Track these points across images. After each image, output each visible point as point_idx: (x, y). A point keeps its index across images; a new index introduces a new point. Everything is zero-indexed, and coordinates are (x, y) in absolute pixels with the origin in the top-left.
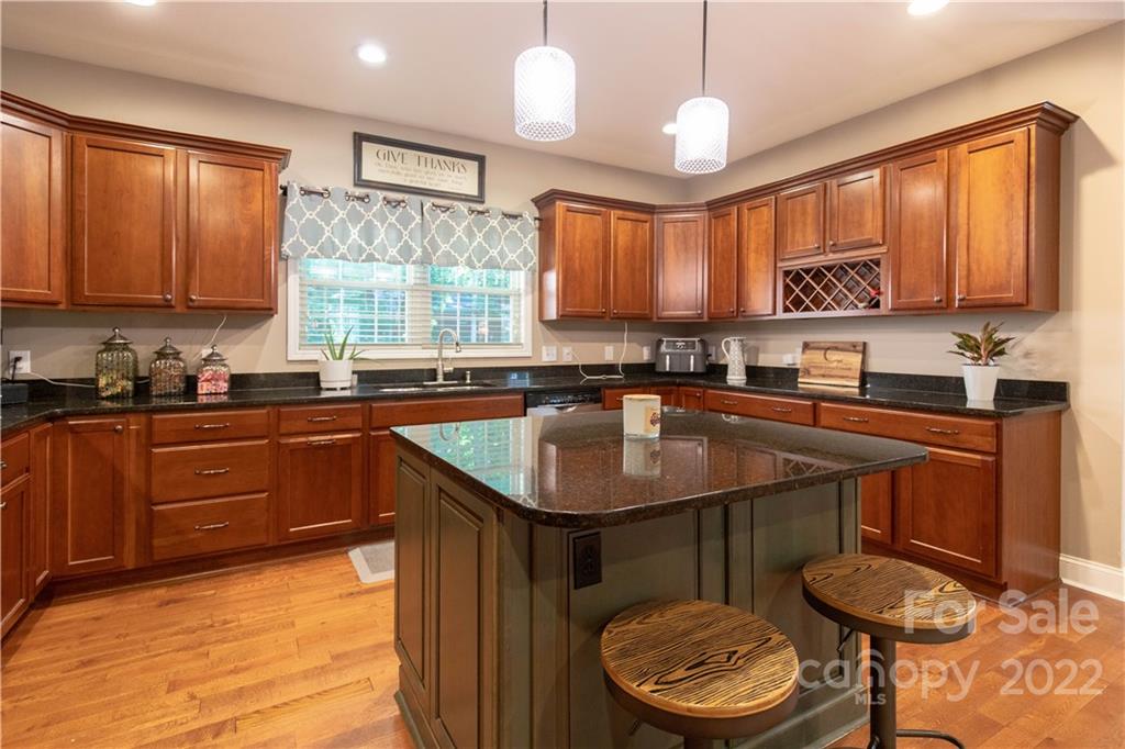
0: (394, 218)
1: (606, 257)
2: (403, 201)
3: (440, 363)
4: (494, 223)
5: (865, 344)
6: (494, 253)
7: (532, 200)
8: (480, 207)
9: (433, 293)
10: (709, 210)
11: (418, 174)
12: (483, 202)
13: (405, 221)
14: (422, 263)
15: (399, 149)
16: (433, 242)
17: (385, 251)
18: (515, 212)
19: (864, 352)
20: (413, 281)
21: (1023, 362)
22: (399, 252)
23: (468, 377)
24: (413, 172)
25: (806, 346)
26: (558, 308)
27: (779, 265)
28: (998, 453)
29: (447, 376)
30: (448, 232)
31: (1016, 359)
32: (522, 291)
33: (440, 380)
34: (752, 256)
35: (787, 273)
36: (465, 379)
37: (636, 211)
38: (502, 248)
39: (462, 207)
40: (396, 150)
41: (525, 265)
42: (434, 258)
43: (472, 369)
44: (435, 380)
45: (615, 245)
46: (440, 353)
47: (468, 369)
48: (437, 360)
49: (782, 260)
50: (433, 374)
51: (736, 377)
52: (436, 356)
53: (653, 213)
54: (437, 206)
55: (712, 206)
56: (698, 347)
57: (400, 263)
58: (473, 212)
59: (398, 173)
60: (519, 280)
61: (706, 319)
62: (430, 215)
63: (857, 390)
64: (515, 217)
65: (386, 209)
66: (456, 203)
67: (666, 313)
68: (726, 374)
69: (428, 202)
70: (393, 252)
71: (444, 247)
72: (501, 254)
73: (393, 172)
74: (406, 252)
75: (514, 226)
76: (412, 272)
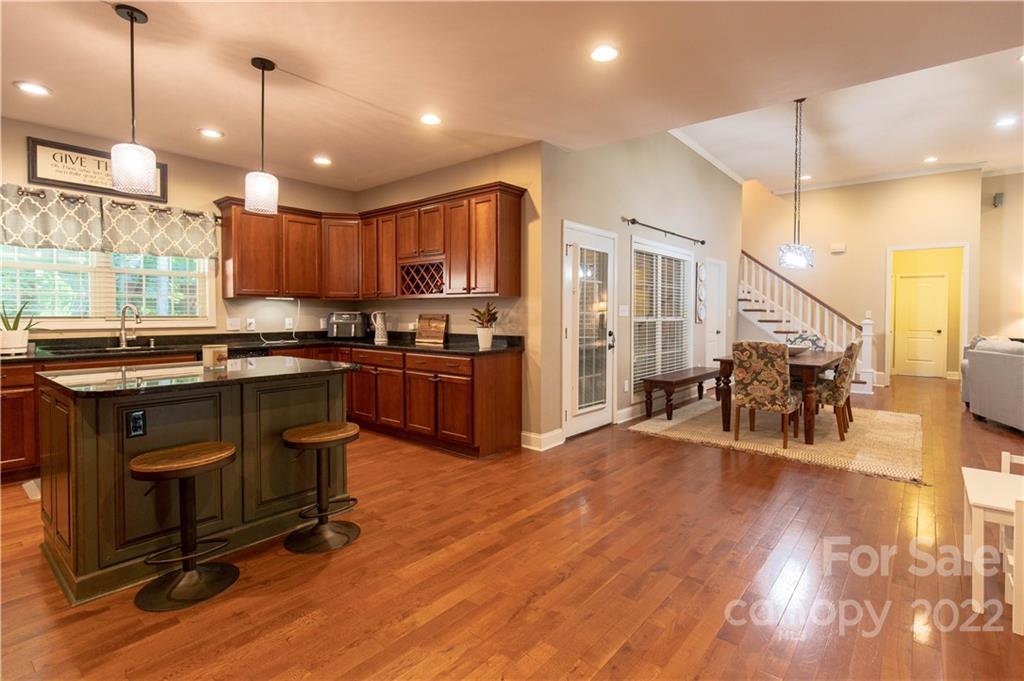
0: (73, 212)
1: (279, 250)
2: (82, 198)
3: (123, 332)
4: (176, 219)
5: (448, 316)
6: (176, 244)
7: (215, 202)
8: (162, 206)
9: (117, 274)
10: (362, 219)
11: (98, 176)
12: (166, 202)
13: (84, 215)
14: (103, 250)
15: (77, 154)
16: (113, 233)
17: (63, 238)
18: (196, 211)
19: (447, 321)
20: (95, 265)
21: (509, 325)
22: (79, 240)
23: (152, 343)
24: (92, 174)
25: (421, 317)
26: (234, 289)
27: (399, 262)
28: (472, 376)
29: (130, 343)
30: (131, 226)
31: (506, 324)
32: (207, 274)
33: (124, 346)
34: (385, 255)
35: (403, 268)
36: (149, 345)
37: (307, 216)
38: (184, 239)
39: (143, 205)
40: (74, 155)
41: (206, 255)
42: (115, 247)
43: (156, 338)
44: (119, 346)
45: (287, 240)
46: (123, 324)
47: (152, 337)
48: (120, 330)
49: (401, 259)
50: (116, 341)
51: (380, 340)
52: (119, 327)
53: (321, 218)
54: (118, 204)
55: (365, 217)
56: (359, 320)
57: (80, 250)
58: (154, 210)
59: (76, 174)
60: (204, 265)
61: (361, 298)
62: (110, 211)
63: (442, 345)
64: (196, 215)
65: (64, 205)
66: (136, 202)
67: (331, 293)
68: (374, 337)
69: (108, 200)
70: (72, 240)
71: (125, 238)
72: (184, 245)
73: (71, 173)
74: (86, 242)
75: (196, 223)
76: (94, 258)
